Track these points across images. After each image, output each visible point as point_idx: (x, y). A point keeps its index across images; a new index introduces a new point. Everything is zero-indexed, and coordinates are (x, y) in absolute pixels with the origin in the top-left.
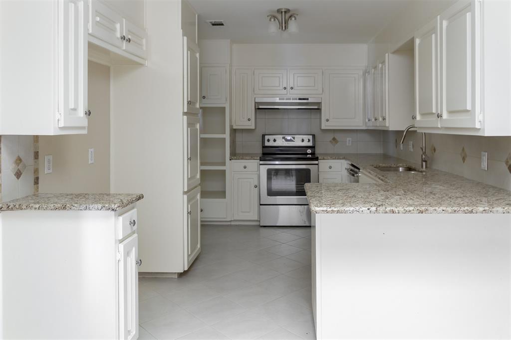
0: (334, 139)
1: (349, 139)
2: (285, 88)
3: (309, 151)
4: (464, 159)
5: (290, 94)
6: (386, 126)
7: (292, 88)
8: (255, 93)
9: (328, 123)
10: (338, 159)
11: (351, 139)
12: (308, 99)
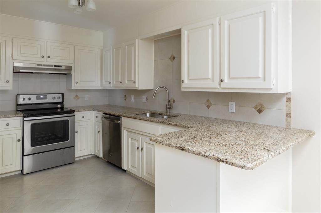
0: (77, 96)
1: (87, 96)
2: (43, 57)
3: (59, 106)
4: (208, 107)
5: (46, 62)
6: (136, 87)
7: (49, 57)
8: (14, 58)
9: (76, 85)
10: (89, 111)
11: (88, 96)
12: (61, 66)
